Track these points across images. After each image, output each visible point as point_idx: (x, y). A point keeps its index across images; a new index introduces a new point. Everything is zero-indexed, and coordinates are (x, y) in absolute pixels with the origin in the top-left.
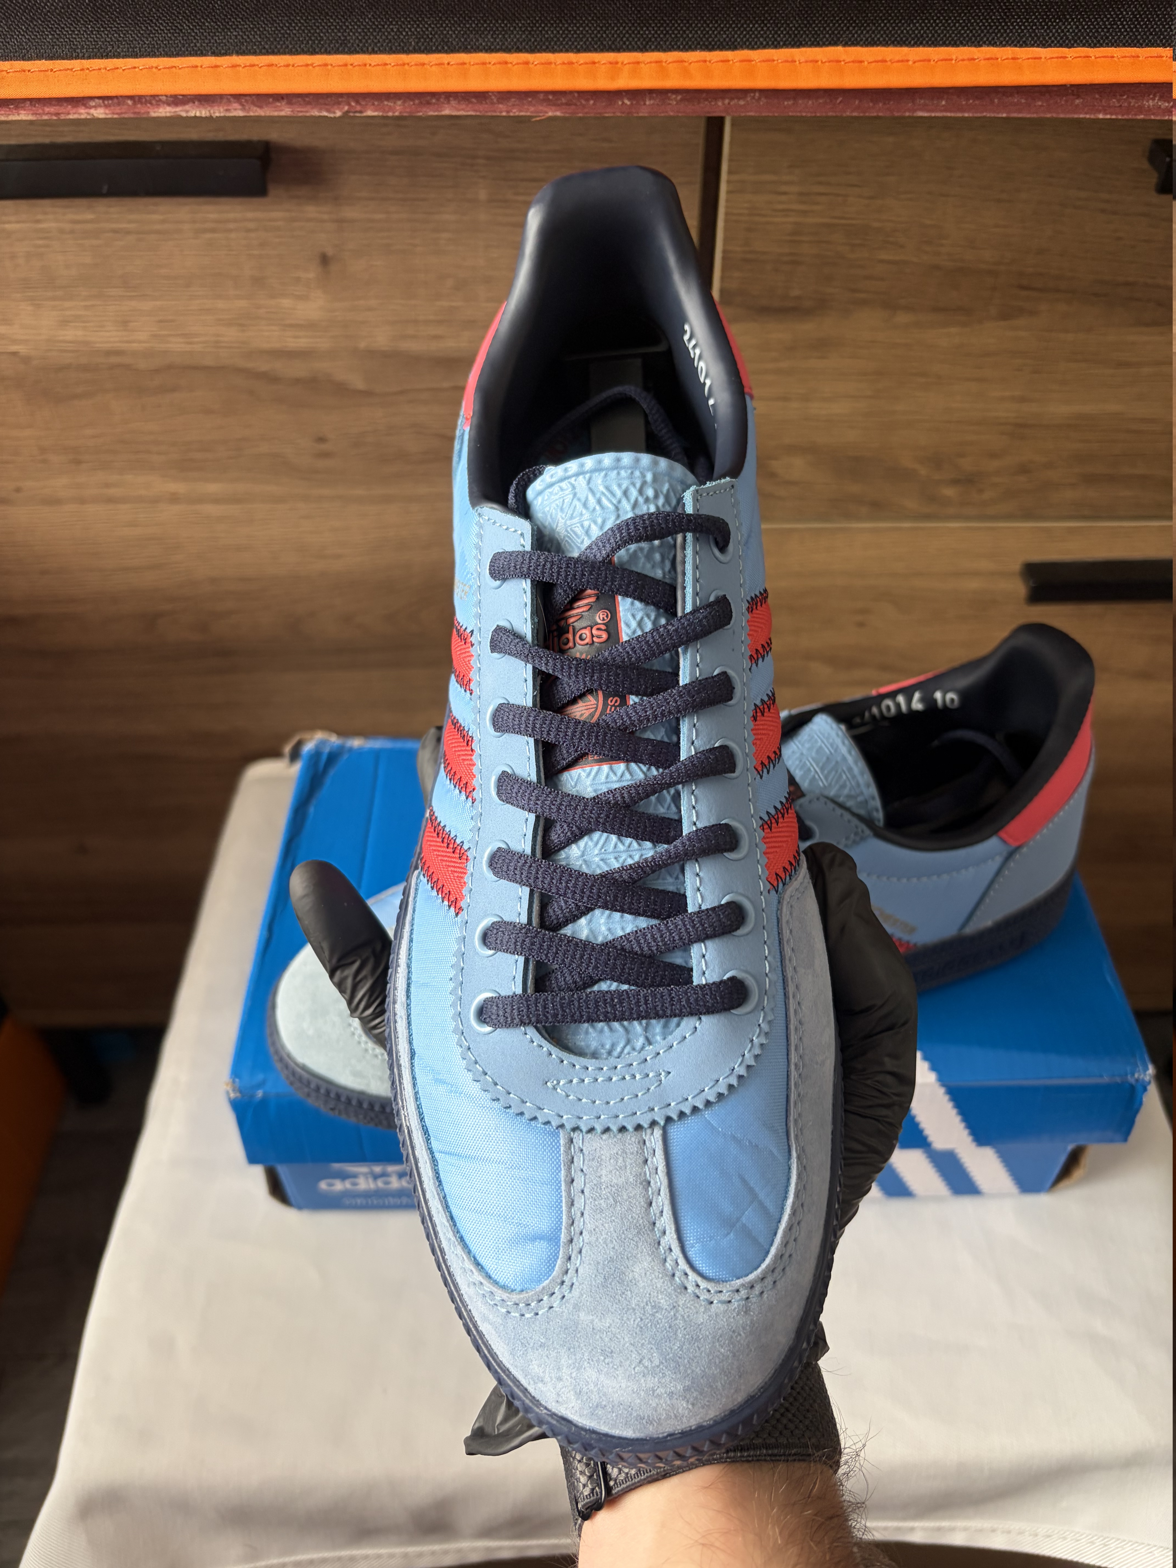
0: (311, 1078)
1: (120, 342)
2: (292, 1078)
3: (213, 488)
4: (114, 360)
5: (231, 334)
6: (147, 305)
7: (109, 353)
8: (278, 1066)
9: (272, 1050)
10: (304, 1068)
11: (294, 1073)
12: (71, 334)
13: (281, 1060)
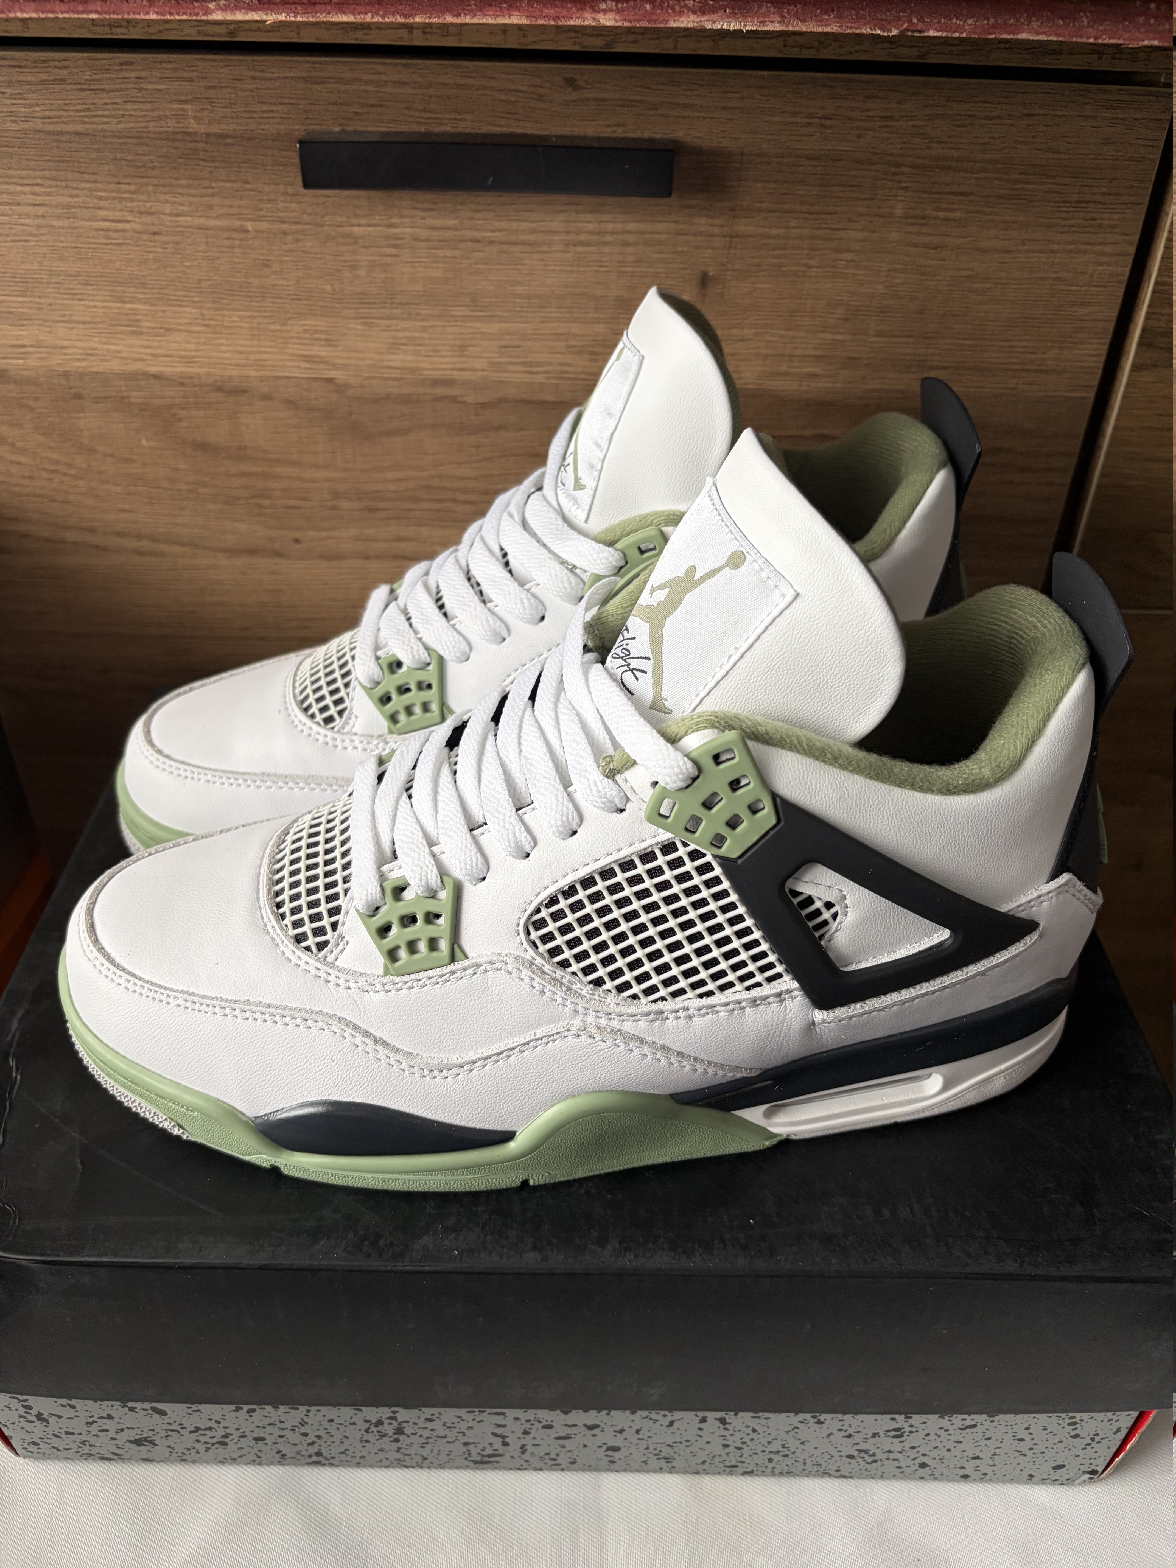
1: (453, 369)
4: (440, 391)
6: (494, 328)
7: (435, 382)
12: (399, 359)
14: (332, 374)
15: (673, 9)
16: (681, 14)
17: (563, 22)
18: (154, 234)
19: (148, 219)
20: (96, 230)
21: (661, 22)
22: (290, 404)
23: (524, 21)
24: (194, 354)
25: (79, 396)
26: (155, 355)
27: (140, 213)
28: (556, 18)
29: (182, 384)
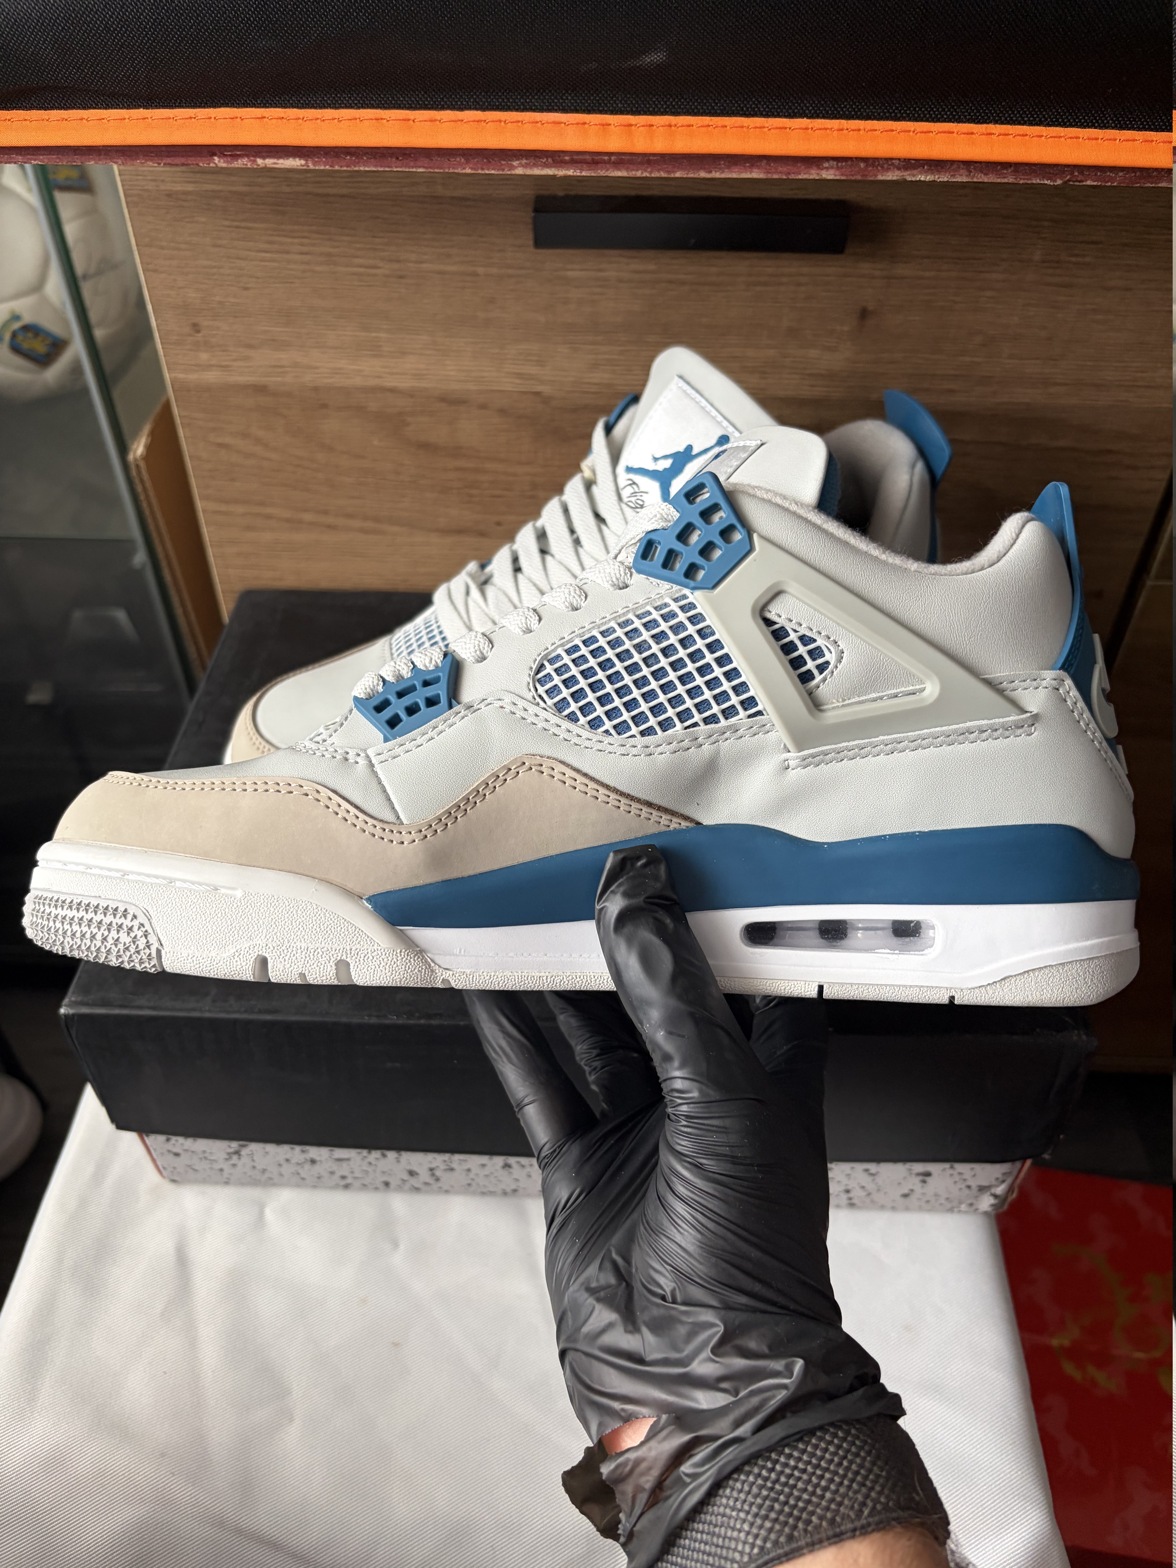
5: (752, 381)
14: (539, 388)
15: (882, 167)
16: (888, 170)
17: (792, 176)
18: (401, 277)
19: (396, 266)
20: (353, 274)
21: (871, 176)
22: (502, 412)
23: (762, 176)
24: (424, 372)
25: (324, 406)
26: (391, 374)
27: (391, 261)
28: (789, 173)
29: (412, 396)
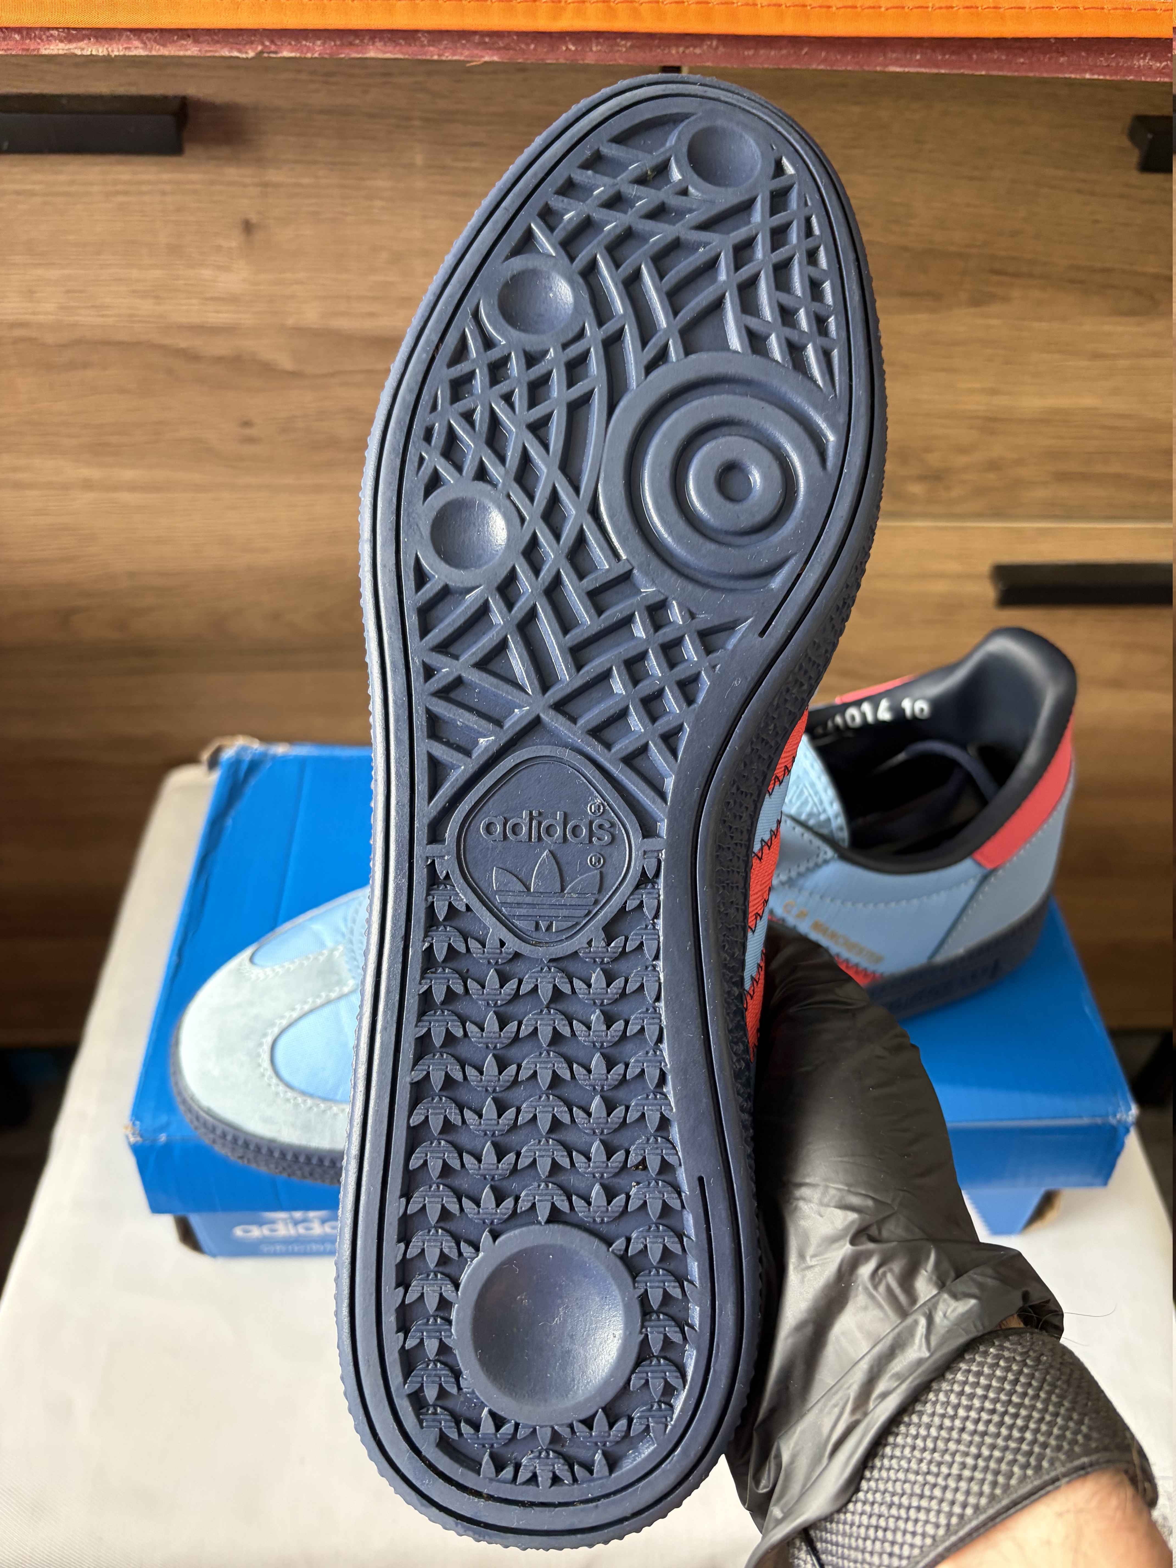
0: (216, 1123)
1: (25, 313)
2: (196, 1123)
3: (129, 474)
4: (18, 333)
5: (146, 307)
6: (54, 273)
7: (13, 325)
8: (182, 1108)
9: (175, 1091)
10: (209, 1112)
11: (198, 1118)
13: (184, 1102)
